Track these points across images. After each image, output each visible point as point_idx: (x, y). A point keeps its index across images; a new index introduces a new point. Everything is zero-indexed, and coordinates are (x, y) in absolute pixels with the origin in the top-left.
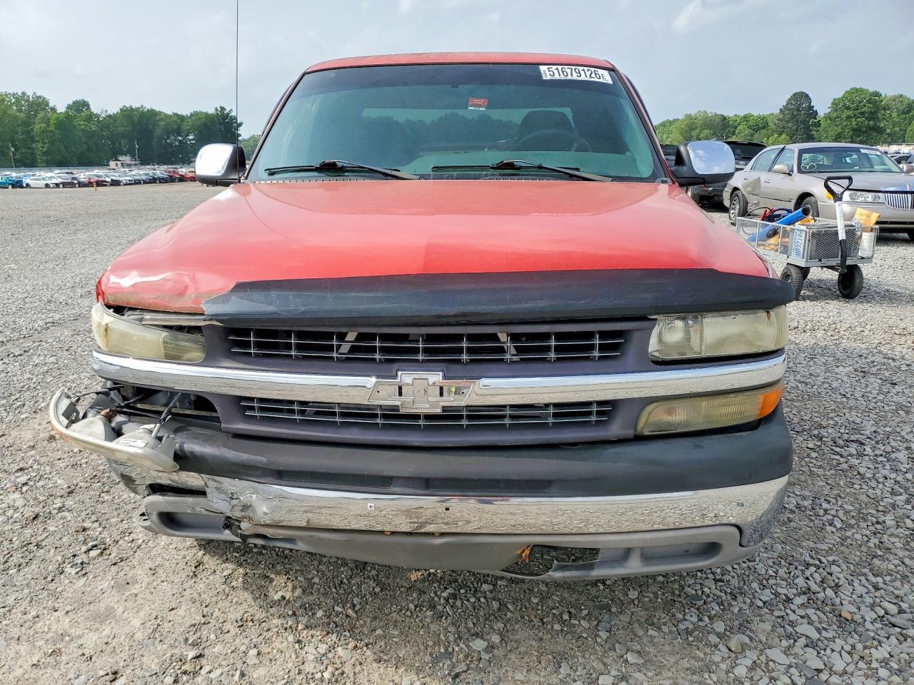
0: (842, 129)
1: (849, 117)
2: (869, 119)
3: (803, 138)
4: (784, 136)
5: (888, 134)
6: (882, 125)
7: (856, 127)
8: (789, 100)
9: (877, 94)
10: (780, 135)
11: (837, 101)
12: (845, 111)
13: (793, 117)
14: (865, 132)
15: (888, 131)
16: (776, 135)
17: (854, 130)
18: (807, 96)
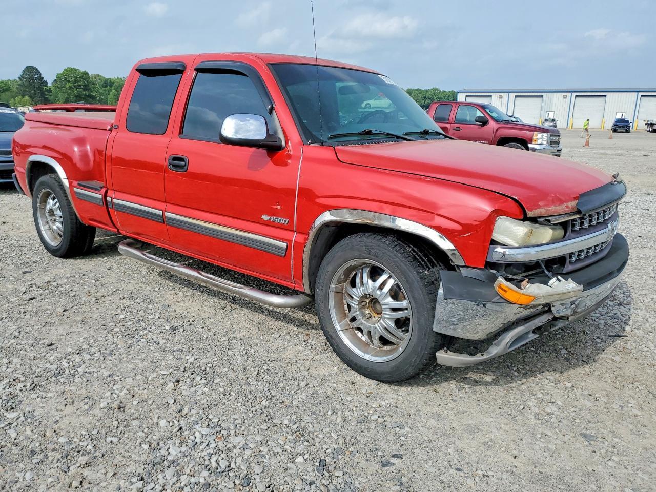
0: (68, 95)
1: (70, 88)
2: (85, 89)
3: (41, 100)
4: (27, 98)
5: (98, 100)
6: (94, 95)
7: (77, 94)
8: (24, 71)
9: (86, 73)
10: (23, 96)
11: (60, 76)
12: (67, 83)
13: (30, 84)
14: (84, 98)
15: (98, 98)
16: (20, 97)
17: (76, 97)
18: (37, 70)
